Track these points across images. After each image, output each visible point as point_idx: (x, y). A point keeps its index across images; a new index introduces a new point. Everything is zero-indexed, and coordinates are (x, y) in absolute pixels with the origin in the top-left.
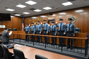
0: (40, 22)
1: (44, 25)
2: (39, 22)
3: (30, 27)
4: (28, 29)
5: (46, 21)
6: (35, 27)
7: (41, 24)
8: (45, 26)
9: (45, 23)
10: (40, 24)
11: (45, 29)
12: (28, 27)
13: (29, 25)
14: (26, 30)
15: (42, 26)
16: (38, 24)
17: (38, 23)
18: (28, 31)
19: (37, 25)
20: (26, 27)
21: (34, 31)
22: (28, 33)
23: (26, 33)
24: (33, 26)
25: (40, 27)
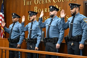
0: (58, 10)
1: (70, 19)
2: (55, 8)
3: (24, 24)
4: (18, 31)
5: (79, 6)
6: (42, 27)
7: (63, 15)
8: (75, 22)
9: (74, 15)
10: (59, 15)
11: (75, 34)
12: (18, 25)
13: (23, 20)
14: (13, 34)
15: (64, 25)
16: (52, 16)
17: (52, 13)
18: (17, 40)
19: (49, 20)
20: (11, 26)
21: (38, 38)
22: (19, 44)
23: (11, 46)
24: (36, 24)
25: (57, 27)
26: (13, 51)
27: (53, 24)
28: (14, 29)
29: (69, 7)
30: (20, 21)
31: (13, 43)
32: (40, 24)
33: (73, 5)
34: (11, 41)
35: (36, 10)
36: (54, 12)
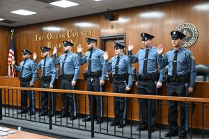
0: (72, 45)
1: (88, 54)
2: (69, 43)
4: (30, 69)
6: (56, 64)
9: (91, 50)
11: (94, 70)
12: (29, 62)
13: (35, 57)
14: (24, 74)
15: (81, 60)
16: (67, 52)
17: (66, 48)
18: (30, 78)
19: (63, 56)
20: (22, 63)
21: (53, 75)
22: (31, 83)
23: (22, 86)
24: (49, 60)
25: (72, 64)
26: (25, 91)
27: (68, 60)
28: (26, 66)
29: (85, 41)
30: (32, 58)
31: (24, 82)
32: (53, 61)
33: (90, 40)
34: (22, 80)
35: (49, 46)
36: (68, 48)
